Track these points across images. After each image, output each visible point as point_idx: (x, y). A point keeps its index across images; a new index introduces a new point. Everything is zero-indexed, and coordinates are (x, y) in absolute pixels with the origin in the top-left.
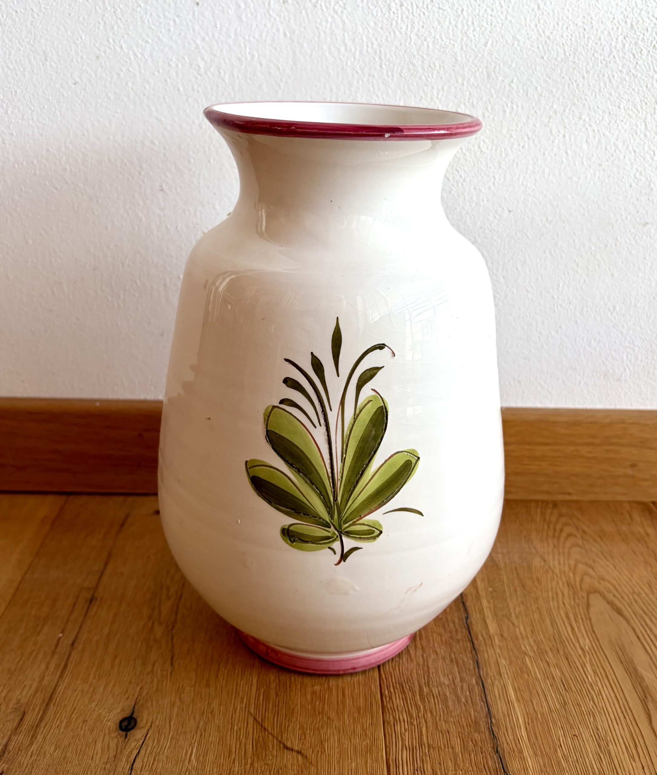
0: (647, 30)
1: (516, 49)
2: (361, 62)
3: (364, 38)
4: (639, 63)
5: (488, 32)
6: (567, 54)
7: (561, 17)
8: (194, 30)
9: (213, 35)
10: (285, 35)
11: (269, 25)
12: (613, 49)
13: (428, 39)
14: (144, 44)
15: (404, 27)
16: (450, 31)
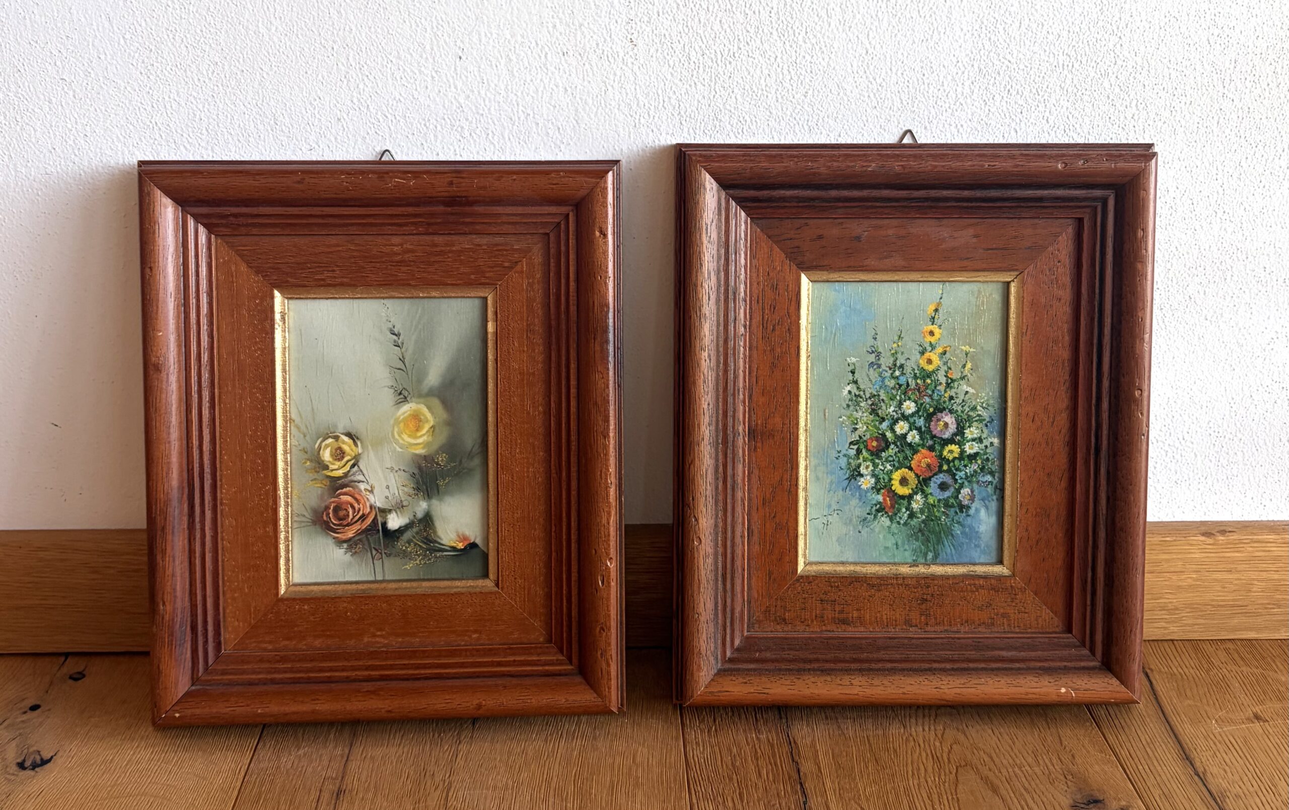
0: (999, 73)
1: (842, 98)
2: (656, 118)
3: (660, 92)
4: (992, 110)
5: (807, 80)
6: (905, 103)
7: (894, 62)
8: (456, 88)
9: (479, 93)
10: (566, 90)
11: (546, 81)
12: (959, 96)
13: (736, 91)
14: (395, 104)
15: (707, 78)
16: (762, 81)
